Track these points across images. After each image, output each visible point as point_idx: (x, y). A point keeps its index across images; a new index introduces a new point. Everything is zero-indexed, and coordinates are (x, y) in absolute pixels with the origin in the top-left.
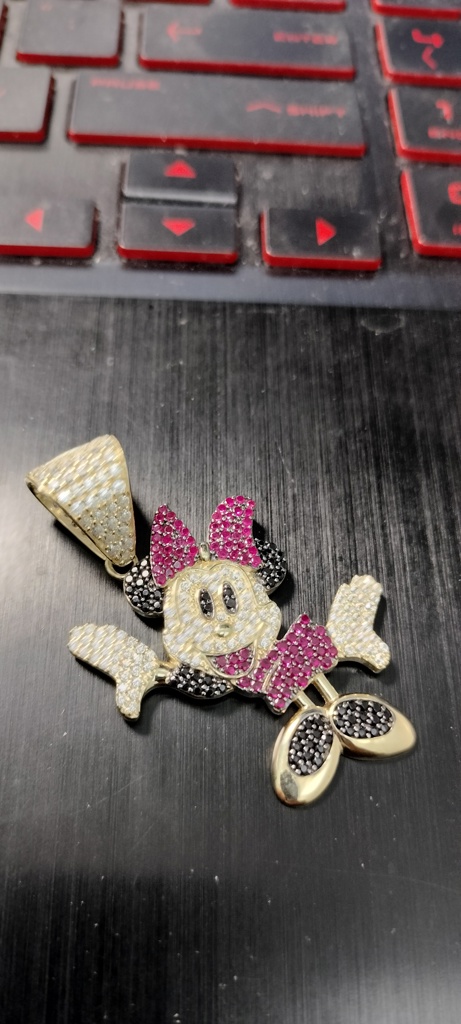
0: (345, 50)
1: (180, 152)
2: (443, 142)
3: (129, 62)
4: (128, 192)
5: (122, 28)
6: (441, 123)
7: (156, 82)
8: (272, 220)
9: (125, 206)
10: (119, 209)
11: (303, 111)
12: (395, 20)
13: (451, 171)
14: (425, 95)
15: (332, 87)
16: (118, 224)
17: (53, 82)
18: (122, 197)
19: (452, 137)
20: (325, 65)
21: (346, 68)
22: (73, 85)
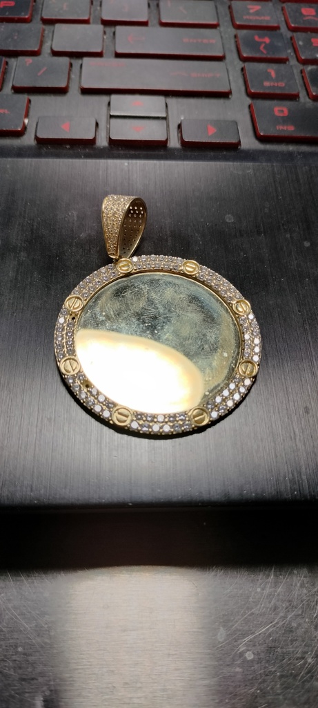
0: (219, 46)
1: (137, 95)
2: (270, 87)
3: (108, 54)
4: (112, 114)
7: (122, 63)
8: (185, 125)
9: (112, 120)
10: (109, 122)
11: (199, 75)
12: (245, 31)
13: (275, 102)
14: (261, 66)
15: (213, 64)
16: (108, 129)
17: (71, 65)
18: (110, 116)
19: (276, 85)
20: (209, 53)
21: (220, 54)
22: (81, 65)
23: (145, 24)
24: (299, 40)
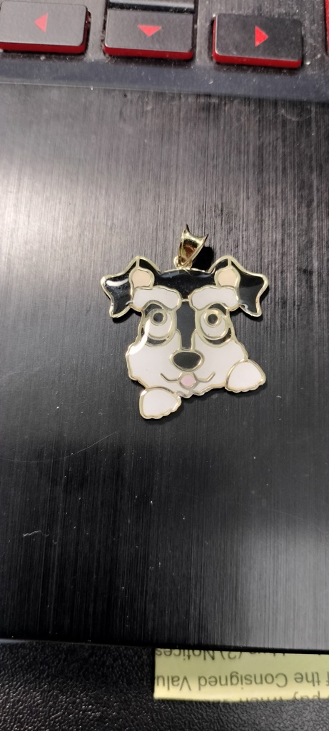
8: (221, 24)
9: (110, 11)
10: (106, 13)
16: (104, 26)
18: (108, 3)
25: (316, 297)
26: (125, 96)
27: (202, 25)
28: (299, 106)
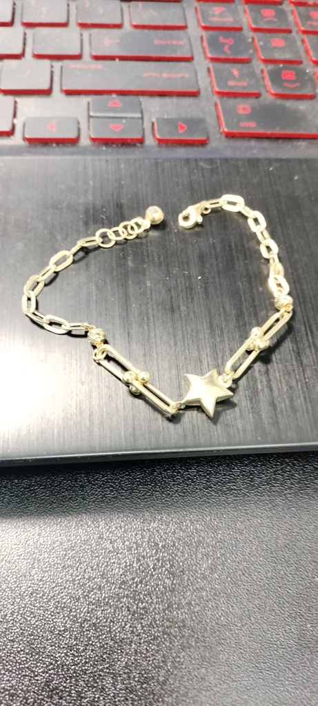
0: (188, 47)
1: (114, 96)
2: (233, 87)
3: (86, 57)
4: (92, 114)
5: (82, 40)
6: (234, 78)
7: (100, 65)
8: (158, 123)
9: (91, 120)
10: (89, 121)
11: (170, 76)
12: (211, 32)
13: (239, 100)
14: (227, 66)
15: (183, 64)
16: (89, 128)
17: (52, 67)
18: (90, 117)
19: (239, 84)
20: (178, 55)
21: (188, 55)
22: (62, 68)
23: (119, 26)
24: (259, 41)
25: (235, 254)
26: (107, 161)
27: (147, 125)
28: (211, 161)
